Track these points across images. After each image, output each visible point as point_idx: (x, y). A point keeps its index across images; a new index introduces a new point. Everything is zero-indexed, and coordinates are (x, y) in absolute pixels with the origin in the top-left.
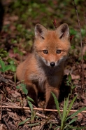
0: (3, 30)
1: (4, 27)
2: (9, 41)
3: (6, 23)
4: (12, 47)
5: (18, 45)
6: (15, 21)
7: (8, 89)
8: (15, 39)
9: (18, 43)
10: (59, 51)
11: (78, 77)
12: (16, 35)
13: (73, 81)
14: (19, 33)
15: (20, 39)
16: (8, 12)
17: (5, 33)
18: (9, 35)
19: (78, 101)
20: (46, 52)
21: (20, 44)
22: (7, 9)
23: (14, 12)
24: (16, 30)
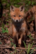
0: (3, 16)
1: (3, 14)
2: (5, 20)
3: (4, 13)
4: (6, 23)
5: (9, 22)
6: (8, 12)
7: (5, 40)
8: (8, 19)
9: (9, 21)
10: (20, 16)
11: (34, 35)
12: (8, 18)
13: (32, 36)
14: (9, 17)
15: (10, 19)
16: (5, 8)
17: (3, 17)
18: (5, 18)
19: (34, 44)
20: (15, 16)
21: (10, 21)
22: (4, 7)
23: (7, 8)
24: (8, 16)
